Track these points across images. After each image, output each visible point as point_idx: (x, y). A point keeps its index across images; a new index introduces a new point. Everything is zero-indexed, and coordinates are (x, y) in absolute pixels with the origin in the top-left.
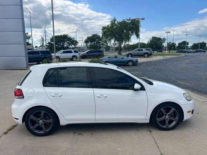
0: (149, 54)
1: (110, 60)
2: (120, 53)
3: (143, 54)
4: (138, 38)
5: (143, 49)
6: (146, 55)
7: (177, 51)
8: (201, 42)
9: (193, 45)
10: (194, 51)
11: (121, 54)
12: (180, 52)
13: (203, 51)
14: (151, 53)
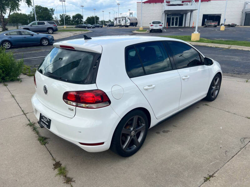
0: (54, 29)
1: (10, 37)
2: (5, 27)
3: (46, 30)
4: (29, 6)
5: (45, 22)
6: (51, 31)
7: (76, 26)
8: (94, 16)
9: (87, 19)
10: (93, 26)
11: (7, 30)
12: (79, 27)
13: (100, 26)
14: (57, 28)
